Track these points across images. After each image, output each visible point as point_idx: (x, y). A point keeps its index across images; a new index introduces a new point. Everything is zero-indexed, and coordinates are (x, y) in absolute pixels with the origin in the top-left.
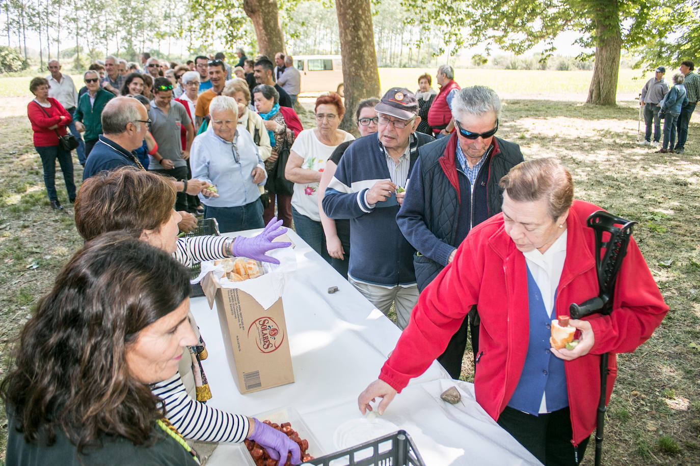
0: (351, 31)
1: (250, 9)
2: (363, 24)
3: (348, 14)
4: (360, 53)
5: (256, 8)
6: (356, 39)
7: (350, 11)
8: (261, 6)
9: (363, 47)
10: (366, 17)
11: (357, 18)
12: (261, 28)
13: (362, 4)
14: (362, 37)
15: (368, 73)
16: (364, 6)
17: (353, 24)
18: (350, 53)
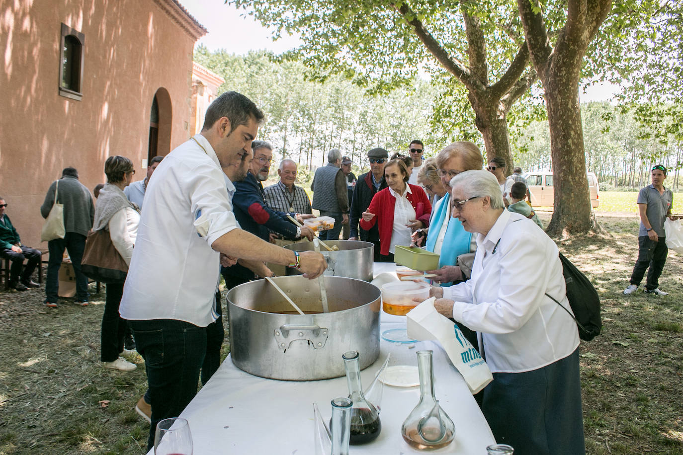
0: (561, 139)
1: (481, 124)
2: (572, 133)
3: (558, 124)
4: (569, 160)
5: (487, 124)
6: (566, 147)
7: (561, 122)
8: (491, 121)
9: (573, 154)
10: (576, 126)
11: (567, 128)
12: (490, 141)
13: (572, 115)
14: (572, 145)
15: (577, 179)
17: (563, 134)
18: (560, 160)
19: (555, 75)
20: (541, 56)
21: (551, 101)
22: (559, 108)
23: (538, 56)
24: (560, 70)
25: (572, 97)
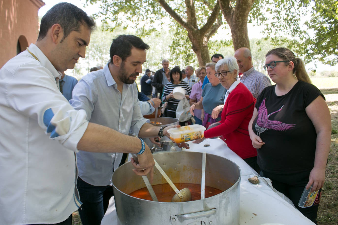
1: (195, 49)
5: (198, 49)
8: (200, 47)
13: (245, 42)
16: (246, 42)
19: (236, 21)
20: (228, 12)
21: (234, 34)
22: (239, 38)
23: (226, 12)
24: (238, 19)
25: (245, 32)
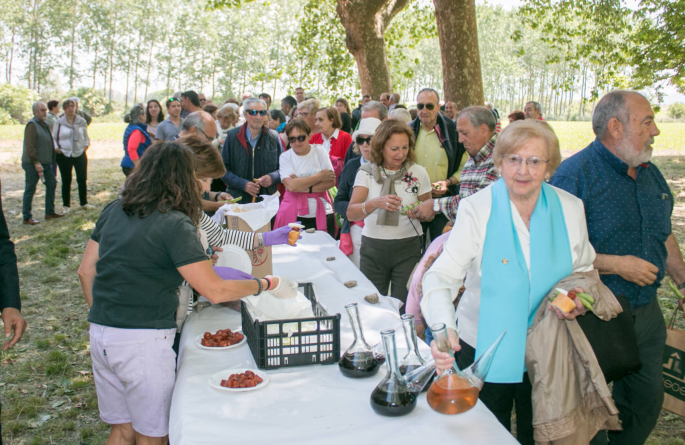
0: (455, 68)
1: (353, 45)
2: (468, 61)
3: (451, 50)
4: (464, 93)
5: (360, 45)
6: (461, 78)
7: (454, 47)
8: (365, 42)
9: (469, 87)
10: (472, 53)
11: (462, 55)
12: (365, 67)
13: (468, 40)
14: (467, 76)
16: (469, 41)
17: (457, 61)
18: (454, 93)
21: (443, 21)
22: (453, 30)
25: (468, 17)
